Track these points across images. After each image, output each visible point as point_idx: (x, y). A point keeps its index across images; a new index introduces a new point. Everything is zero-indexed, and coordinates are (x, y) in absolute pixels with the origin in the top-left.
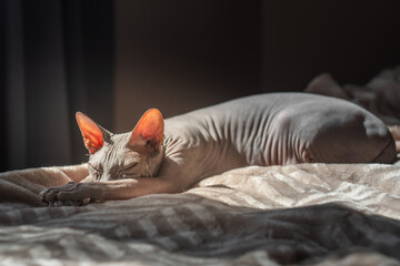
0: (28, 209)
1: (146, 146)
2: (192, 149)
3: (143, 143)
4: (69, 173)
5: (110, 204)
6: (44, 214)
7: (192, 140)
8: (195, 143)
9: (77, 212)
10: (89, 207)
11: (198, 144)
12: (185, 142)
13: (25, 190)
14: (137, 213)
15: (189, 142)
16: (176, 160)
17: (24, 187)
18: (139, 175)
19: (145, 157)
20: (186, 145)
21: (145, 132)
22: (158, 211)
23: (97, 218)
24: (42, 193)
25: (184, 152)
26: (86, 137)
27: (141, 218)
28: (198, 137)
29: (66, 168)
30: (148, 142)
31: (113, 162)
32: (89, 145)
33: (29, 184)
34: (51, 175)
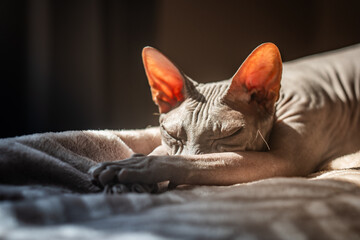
0: (69, 196)
1: (249, 102)
2: (315, 111)
3: (245, 97)
4: (129, 142)
5: (203, 192)
6: (99, 206)
7: (313, 97)
8: (318, 102)
9: (156, 204)
10: (171, 195)
11: (323, 103)
12: (304, 100)
13: (64, 164)
14: (265, 210)
15: (309, 100)
16: (295, 126)
17: (62, 159)
18: (244, 148)
19: (251, 120)
20: (306, 105)
21: (249, 80)
22: (300, 208)
23: (197, 217)
24: (92, 170)
25: (304, 114)
26: (156, 86)
27: (275, 219)
28: (321, 94)
29: (124, 133)
30: (253, 96)
31: (202, 124)
32: (160, 99)
33: (70, 155)
34: (102, 142)
